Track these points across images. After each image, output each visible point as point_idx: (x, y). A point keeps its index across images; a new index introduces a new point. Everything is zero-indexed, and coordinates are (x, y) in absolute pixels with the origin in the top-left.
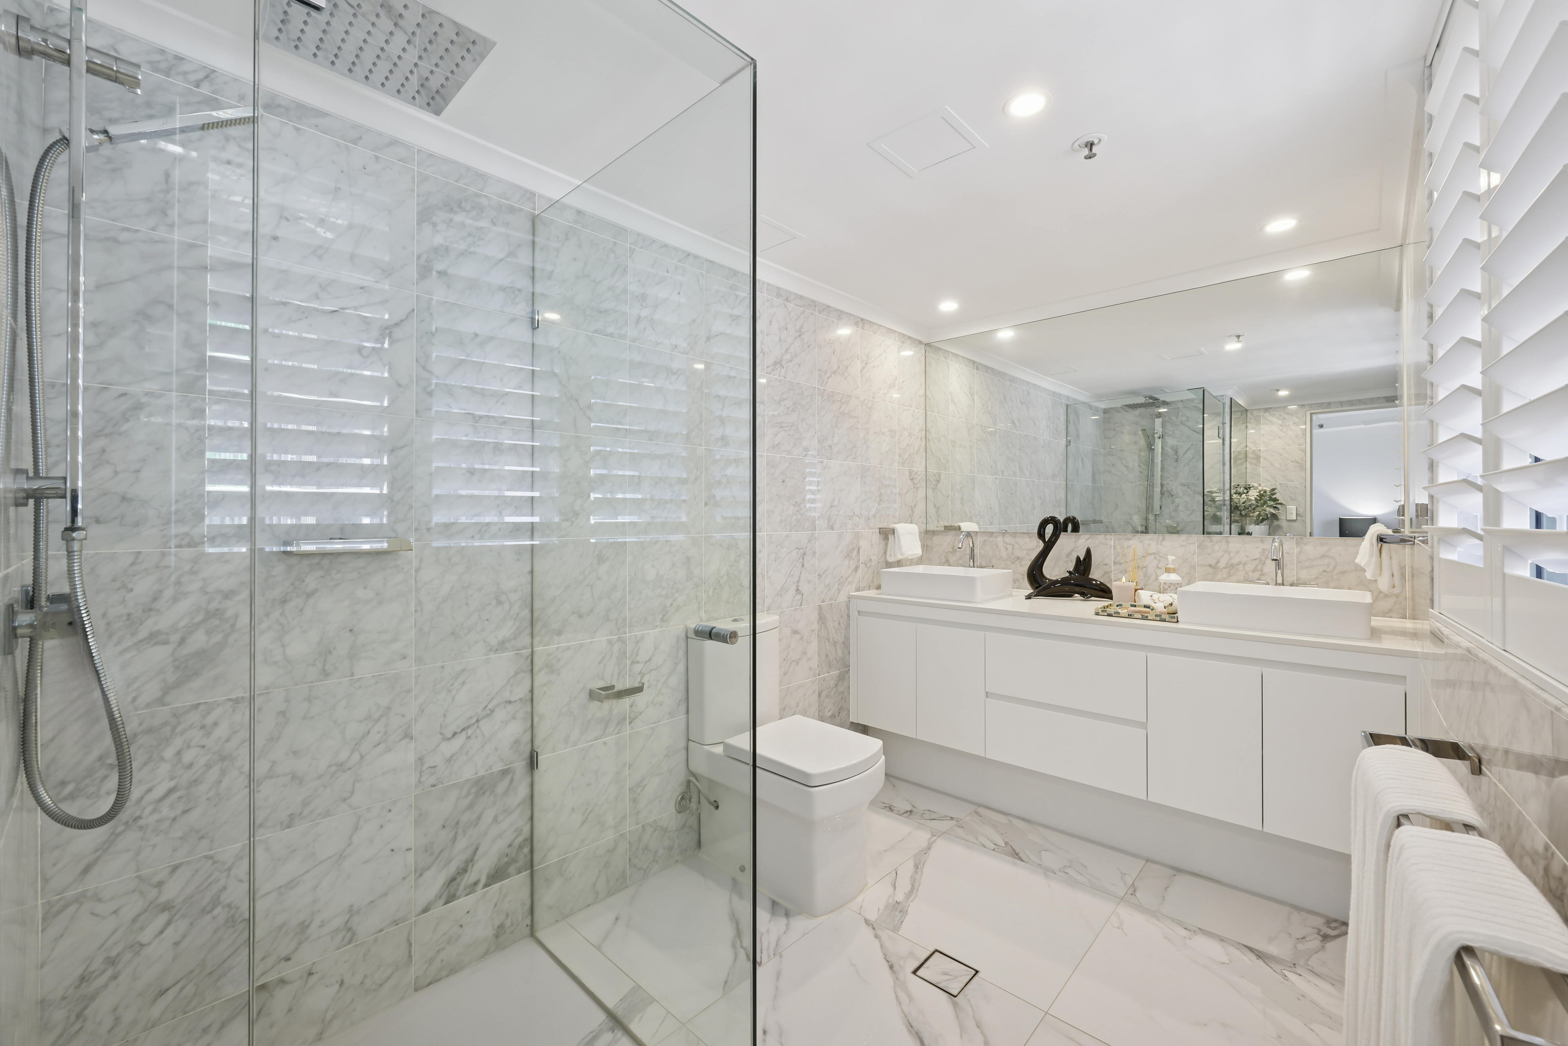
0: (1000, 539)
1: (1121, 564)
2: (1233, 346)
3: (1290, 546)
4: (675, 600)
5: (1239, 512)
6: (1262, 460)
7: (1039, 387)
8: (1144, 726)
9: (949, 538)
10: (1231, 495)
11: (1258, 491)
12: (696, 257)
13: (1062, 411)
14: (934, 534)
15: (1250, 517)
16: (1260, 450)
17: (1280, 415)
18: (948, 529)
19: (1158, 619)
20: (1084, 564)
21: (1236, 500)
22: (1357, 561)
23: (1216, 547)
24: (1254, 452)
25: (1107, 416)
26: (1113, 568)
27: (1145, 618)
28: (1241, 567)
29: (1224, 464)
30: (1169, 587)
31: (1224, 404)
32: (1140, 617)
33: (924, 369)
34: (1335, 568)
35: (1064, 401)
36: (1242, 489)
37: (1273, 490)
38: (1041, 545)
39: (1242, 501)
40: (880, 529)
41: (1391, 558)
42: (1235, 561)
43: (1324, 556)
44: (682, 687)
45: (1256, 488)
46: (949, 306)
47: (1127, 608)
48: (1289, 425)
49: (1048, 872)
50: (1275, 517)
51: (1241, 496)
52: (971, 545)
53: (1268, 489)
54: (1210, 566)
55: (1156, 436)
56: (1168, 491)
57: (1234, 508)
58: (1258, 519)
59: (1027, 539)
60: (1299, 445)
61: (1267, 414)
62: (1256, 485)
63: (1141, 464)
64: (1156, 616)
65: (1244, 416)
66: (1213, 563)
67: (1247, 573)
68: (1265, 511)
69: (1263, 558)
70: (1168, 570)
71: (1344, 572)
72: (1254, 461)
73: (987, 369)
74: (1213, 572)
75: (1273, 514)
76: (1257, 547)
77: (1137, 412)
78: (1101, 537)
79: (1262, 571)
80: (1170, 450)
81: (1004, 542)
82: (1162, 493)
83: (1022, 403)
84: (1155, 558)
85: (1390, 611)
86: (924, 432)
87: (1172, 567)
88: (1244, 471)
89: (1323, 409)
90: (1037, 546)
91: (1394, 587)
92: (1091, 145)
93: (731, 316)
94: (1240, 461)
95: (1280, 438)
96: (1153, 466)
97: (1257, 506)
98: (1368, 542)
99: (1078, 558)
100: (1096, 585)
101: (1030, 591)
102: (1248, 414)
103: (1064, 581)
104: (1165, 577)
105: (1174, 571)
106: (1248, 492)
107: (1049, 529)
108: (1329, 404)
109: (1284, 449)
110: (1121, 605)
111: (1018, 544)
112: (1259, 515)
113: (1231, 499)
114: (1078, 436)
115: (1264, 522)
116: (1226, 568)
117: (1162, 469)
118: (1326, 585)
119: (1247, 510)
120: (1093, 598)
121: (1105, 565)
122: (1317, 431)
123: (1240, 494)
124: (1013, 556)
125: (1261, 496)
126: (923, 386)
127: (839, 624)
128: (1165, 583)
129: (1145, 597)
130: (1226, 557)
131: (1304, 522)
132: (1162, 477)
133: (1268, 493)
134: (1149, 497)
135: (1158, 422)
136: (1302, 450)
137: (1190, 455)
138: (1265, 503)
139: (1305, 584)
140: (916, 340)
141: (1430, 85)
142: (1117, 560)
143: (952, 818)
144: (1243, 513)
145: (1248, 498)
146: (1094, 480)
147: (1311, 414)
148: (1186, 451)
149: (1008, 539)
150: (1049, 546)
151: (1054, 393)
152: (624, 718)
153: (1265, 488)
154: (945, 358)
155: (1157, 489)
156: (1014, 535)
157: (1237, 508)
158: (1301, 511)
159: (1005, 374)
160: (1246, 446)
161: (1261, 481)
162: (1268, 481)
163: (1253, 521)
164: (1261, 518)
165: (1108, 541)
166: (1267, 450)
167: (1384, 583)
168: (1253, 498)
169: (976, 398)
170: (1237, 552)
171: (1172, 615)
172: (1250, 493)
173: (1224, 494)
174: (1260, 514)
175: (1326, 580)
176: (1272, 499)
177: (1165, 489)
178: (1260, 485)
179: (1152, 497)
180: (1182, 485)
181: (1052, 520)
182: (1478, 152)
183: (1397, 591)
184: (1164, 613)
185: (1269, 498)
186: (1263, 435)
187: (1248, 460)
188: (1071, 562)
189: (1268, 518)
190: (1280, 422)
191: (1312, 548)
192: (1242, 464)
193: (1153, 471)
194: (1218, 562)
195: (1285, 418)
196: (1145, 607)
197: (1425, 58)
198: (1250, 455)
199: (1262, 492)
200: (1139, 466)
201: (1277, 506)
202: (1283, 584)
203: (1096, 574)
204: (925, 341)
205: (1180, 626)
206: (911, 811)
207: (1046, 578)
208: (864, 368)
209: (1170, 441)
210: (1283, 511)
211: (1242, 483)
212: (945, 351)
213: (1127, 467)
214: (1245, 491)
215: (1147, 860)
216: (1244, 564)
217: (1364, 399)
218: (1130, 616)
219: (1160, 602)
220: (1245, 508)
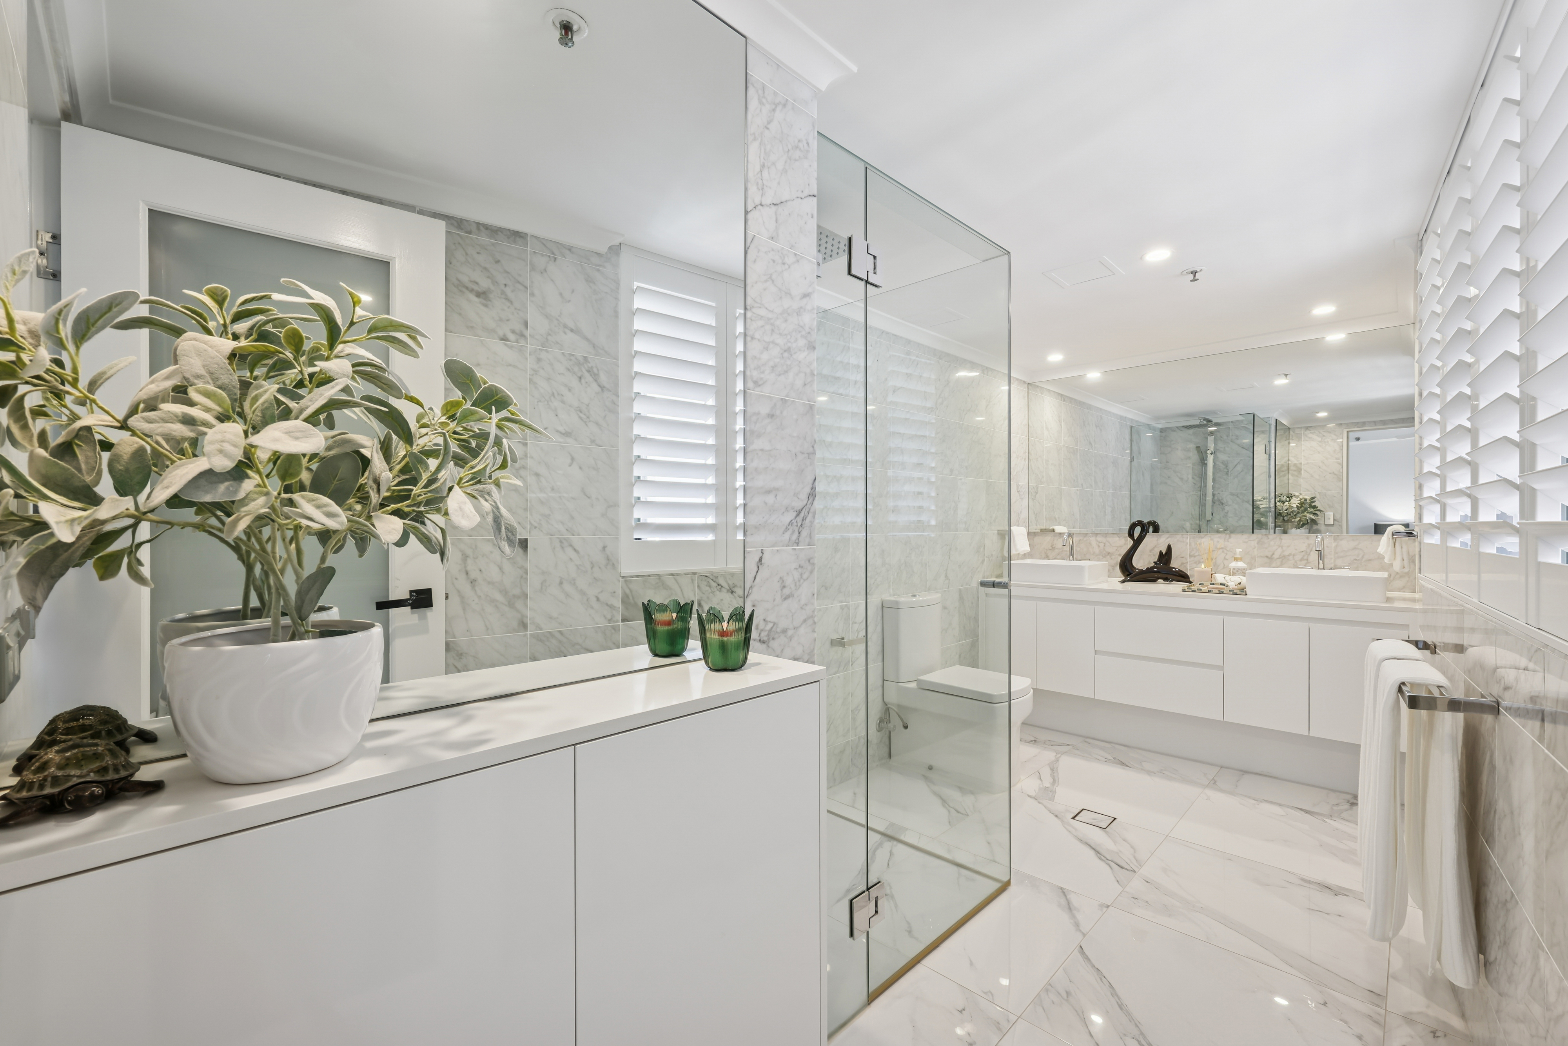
0: (1093, 540)
1: (1195, 556)
2: (1281, 382)
3: (1328, 542)
4: (876, 580)
5: (1282, 518)
6: (1302, 472)
7: (1110, 412)
8: (1221, 668)
9: (1048, 538)
10: (1275, 503)
11: (1299, 499)
12: (887, 333)
13: (1127, 432)
14: (1035, 535)
15: (1292, 522)
16: (1301, 463)
17: (1320, 432)
18: (1044, 531)
19: (1232, 593)
20: (1165, 557)
21: (1280, 508)
22: (1378, 551)
23: (1272, 543)
24: (1295, 465)
25: (1163, 434)
26: (1188, 560)
27: (1221, 592)
28: (1291, 558)
29: (1270, 476)
30: (1237, 571)
31: (1270, 425)
32: (1218, 592)
33: (1027, 404)
34: (1363, 557)
35: (1129, 424)
36: (1285, 497)
37: (1313, 498)
38: (1130, 543)
39: (1285, 508)
40: (998, 531)
41: (1402, 548)
42: (1286, 553)
43: (1355, 548)
44: (880, 642)
45: (1297, 497)
46: (1055, 358)
47: (1207, 586)
48: (1328, 441)
49: (1149, 773)
50: (1314, 522)
51: (1284, 504)
52: (1071, 543)
53: (1308, 498)
54: (1267, 557)
55: (1208, 452)
56: (1219, 500)
57: (1278, 515)
58: (1299, 524)
59: (1116, 539)
60: (1337, 459)
61: (1308, 432)
62: (1297, 494)
63: (1195, 477)
64: (1230, 591)
65: (1287, 433)
66: (1269, 555)
67: (1296, 562)
68: (1306, 516)
69: (1308, 551)
70: (1236, 560)
71: (1370, 560)
72: (1296, 473)
73: (1071, 400)
74: (1270, 560)
75: (1313, 519)
76: (1304, 543)
77: (1191, 431)
78: (1179, 537)
79: (1307, 560)
80: (1221, 465)
81: (1097, 541)
82: (1214, 502)
83: (1096, 427)
84: (1223, 551)
85: (1404, 587)
86: (1027, 454)
87: (1239, 557)
88: (1287, 482)
89: (1358, 427)
90: (1125, 544)
91: (1404, 568)
92: (1194, 273)
93: (907, 374)
94: (1283, 473)
95: (1319, 453)
96: (1206, 478)
97: (1299, 513)
98: (1386, 538)
99: (1161, 553)
100: (1176, 572)
101: (1123, 578)
102: (1291, 432)
103: (1149, 570)
104: (1234, 565)
105: (1240, 560)
106: (1290, 500)
107: (1138, 530)
108: (1364, 424)
109: (1323, 462)
110: (1203, 584)
111: (1109, 542)
112: (1300, 521)
113: (1276, 506)
114: (1140, 453)
115: (1304, 527)
116: (1280, 558)
117: (1214, 480)
118: (1357, 569)
119: (1289, 516)
120: (1174, 582)
121: (1183, 557)
122: (1353, 443)
123: (1283, 502)
124: (1105, 552)
125: (1302, 504)
126: (1027, 416)
127: (972, 603)
128: (1234, 569)
129: (1220, 578)
130: (1280, 550)
131: (1341, 526)
132: (1213, 487)
133: (1308, 501)
134: (1202, 505)
135: (1211, 439)
136: (1339, 464)
137: (1239, 468)
138: (1306, 510)
139: (1340, 568)
140: (1021, 380)
141: (1421, 253)
142: (1192, 554)
143: (1068, 745)
144: (1286, 518)
145: (1290, 506)
146: (1152, 491)
147: (1348, 432)
148: (1236, 466)
149: (1100, 539)
150: (1137, 543)
151: (1121, 418)
152: (849, 661)
153: (1305, 497)
154: (1041, 394)
155: (1209, 498)
156: (1106, 535)
157: (1280, 514)
158: (1338, 517)
159: (1084, 403)
160: (1289, 460)
161: (1302, 490)
162: (1308, 490)
163: (1295, 526)
164: (1302, 523)
165: (1185, 539)
166: (1308, 464)
167: (1397, 566)
168: (1294, 506)
169: (1063, 424)
170: (1288, 546)
171: (1243, 591)
172: (1292, 501)
173: (1270, 502)
174: (1300, 519)
175: (1356, 564)
176: (1311, 507)
177: (1216, 498)
178: (1301, 494)
179: (1204, 505)
180: (1232, 494)
181: (1140, 523)
182: (1439, 316)
183: (1406, 570)
184: (1236, 589)
185: (1309, 505)
186: (1303, 450)
187: (1290, 472)
188: (1154, 555)
189: (1308, 523)
190: (1320, 439)
191: (1346, 543)
192: (1284, 476)
193: (1206, 483)
194: (1273, 554)
195: (1324, 436)
196: (1221, 584)
197: (1418, 235)
198: (1292, 468)
199: (1302, 501)
200: (1193, 478)
201: (1317, 512)
202: (1324, 569)
203: (1175, 564)
204: (1028, 381)
205: (1247, 596)
206: (1035, 741)
207: (1136, 568)
208: (988, 405)
209: (1222, 457)
210: (1322, 517)
211: (1285, 493)
212: (1041, 387)
213: (1181, 479)
214: (1288, 499)
215: (1222, 767)
216: (1294, 555)
217: (1396, 419)
218: (1209, 592)
219: (1232, 581)
220: (1288, 514)
